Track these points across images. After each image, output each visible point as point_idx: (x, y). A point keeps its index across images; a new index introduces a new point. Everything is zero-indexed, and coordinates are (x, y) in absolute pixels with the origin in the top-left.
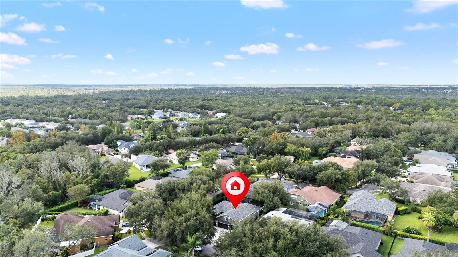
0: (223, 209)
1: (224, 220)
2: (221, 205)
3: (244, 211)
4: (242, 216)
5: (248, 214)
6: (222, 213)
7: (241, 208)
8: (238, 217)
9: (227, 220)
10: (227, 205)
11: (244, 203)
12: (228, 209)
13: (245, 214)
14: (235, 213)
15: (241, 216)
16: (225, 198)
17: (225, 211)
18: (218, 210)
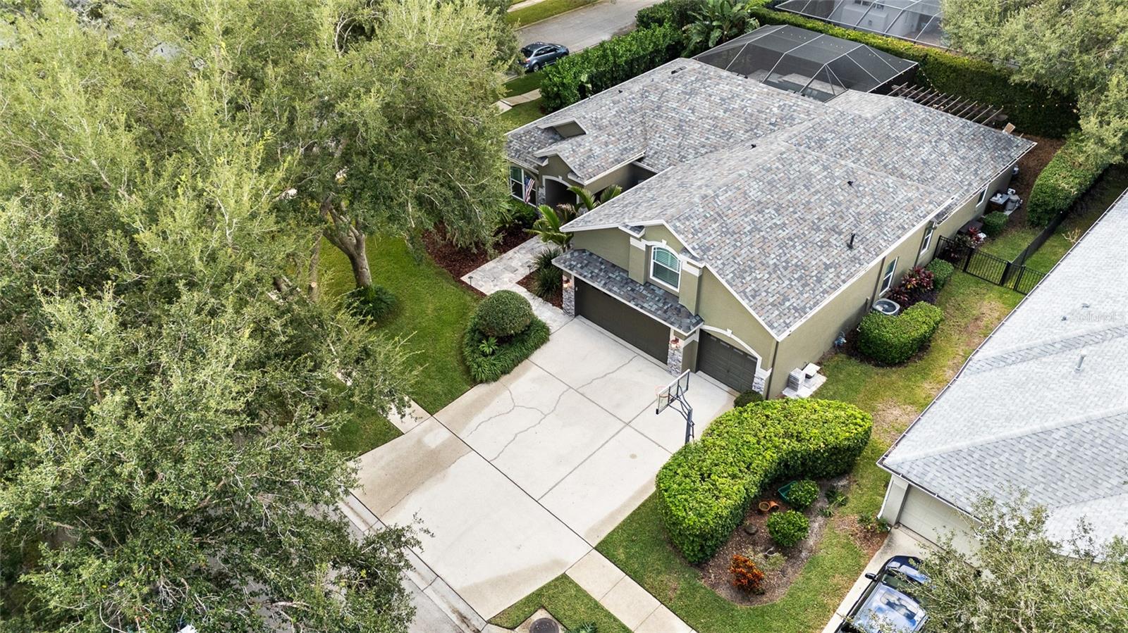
0: (655, 142)
1: (636, 274)
2: (644, 94)
3: (869, 180)
4: (838, 242)
5: (906, 217)
6: (635, 175)
7: (832, 144)
8: (798, 254)
9: (672, 277)
10: (698, 100)
11: (848, 86)
12: (695, 139)
13: (877, 220)
14: (760, 207)
15: (824, 245)
16: (697, 39)
17: (666, 159)
18: (597, 151)
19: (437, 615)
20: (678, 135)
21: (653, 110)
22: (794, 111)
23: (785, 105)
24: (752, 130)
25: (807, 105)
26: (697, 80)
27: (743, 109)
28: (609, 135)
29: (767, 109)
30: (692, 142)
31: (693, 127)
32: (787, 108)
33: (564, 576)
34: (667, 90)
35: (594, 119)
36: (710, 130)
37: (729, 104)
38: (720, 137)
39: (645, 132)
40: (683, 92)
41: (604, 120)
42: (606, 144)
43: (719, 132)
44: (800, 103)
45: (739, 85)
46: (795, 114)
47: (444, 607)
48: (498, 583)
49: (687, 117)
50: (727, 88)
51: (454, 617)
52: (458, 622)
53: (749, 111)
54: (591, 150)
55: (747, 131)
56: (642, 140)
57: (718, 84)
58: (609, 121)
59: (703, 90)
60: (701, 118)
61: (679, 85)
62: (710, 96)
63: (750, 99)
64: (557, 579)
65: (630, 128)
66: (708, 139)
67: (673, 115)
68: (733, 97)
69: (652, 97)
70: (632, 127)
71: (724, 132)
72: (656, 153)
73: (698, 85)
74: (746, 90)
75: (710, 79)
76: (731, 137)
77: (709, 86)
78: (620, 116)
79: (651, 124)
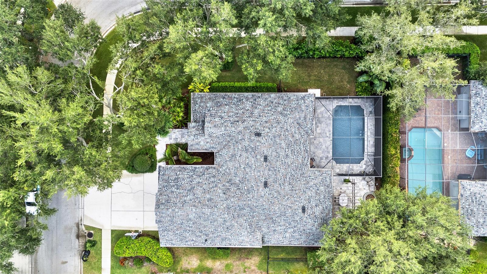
0: (224, 152)
3: (236, 230)
4: (204, 238)
8: (187, 234)
12: (231, 164)
13: (224, 239)
15: (198, 236)
17: (220, 160)
18: (202, 143)
19: (78, 216)
20: (230, 157)
21: (235, 141)
22: (252, 192)
23: (253, 187)
24: (240, 182)
25: (256, 195)
26: (252, 148)
27: (247, 173)
28: (211, 140)
29: (250, 182)
30: (229, 164)
31: (234, 161)
32: (252, 189)
33: (101, 230)
34: (245, 140)
35: (211, 132)
36: (235, 167)
37: (247, 167)
38: (234, 173)
39: (226, 145)
40: (246, 146)
41: (215, 134)
42: (207, 143)
43: (236, 171)
44: (256, 192)
45: (255, 166)
46: (251, 193)
47: (80, 215)
48: (91, 220)
49: (237, 156)
50: (253, 162)
51: (80, 218)
52: (80, 220)
53: (247, 176)
54: (200, 142)
55: (239, 181)
56: (222, 147)
57: (253, 157)
58: (217, 136)
59: (249, 154)
60: (238, 161)
61: (248, 143)
62: (248, 158)
63: (251, 174)
64: (99, 229)
65: (222, 141)
66: (232, 169)
67: (236, 150)
68: (250, 167)
69: (240, 136)
70: (223, 141)
71: (236, 173)
72: (221, 155)
73: (250, 150)
74: (254, 170)
75: (254, 153)
76: (235, 177)
77: (251, 155)
78: (222, 136)
79: (230, 145)
